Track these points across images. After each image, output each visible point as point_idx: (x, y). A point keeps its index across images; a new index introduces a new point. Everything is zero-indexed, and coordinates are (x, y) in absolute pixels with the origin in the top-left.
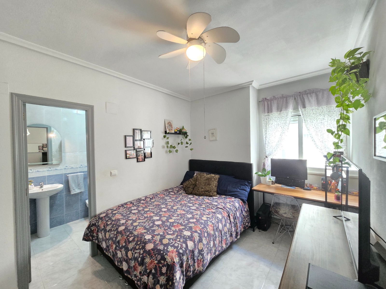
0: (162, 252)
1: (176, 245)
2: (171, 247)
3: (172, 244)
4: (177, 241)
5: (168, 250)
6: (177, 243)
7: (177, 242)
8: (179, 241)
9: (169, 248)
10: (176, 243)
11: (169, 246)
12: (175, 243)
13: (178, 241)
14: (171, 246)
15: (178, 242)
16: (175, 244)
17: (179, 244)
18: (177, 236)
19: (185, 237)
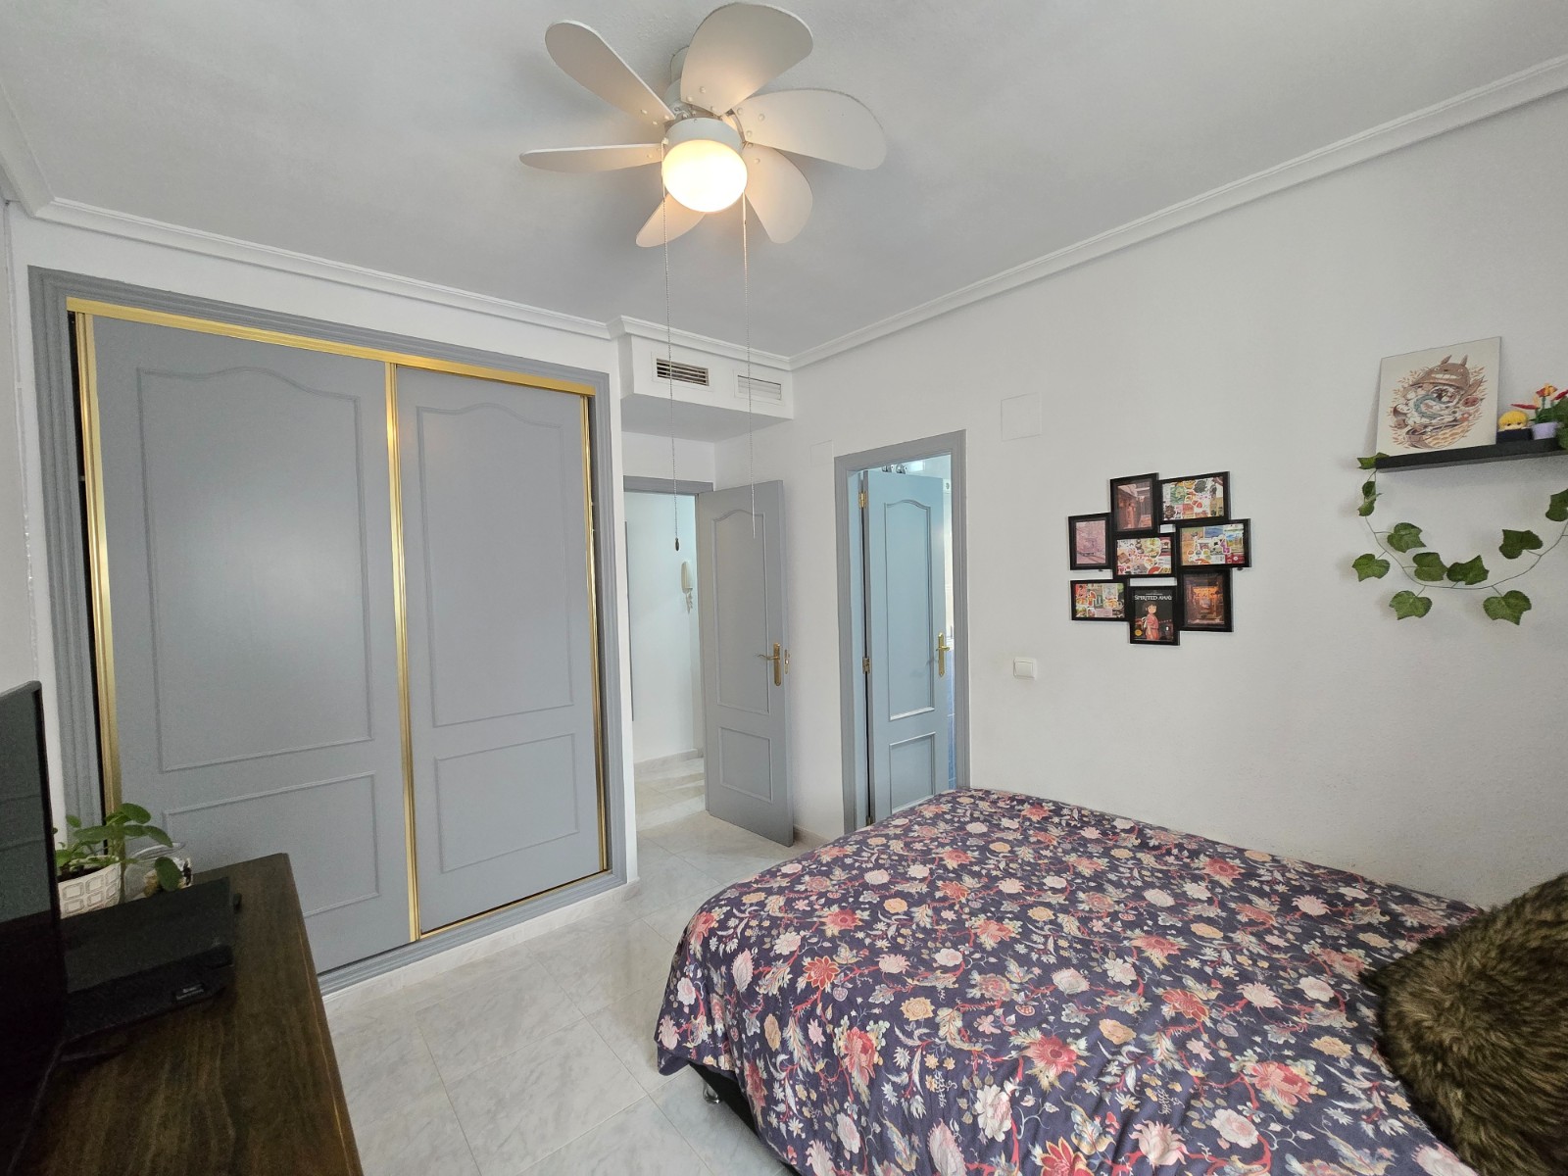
0: (859, 1000)
1: (901, 1058)
2: (884, 1035)
3: (900, 1035)
4: (923, 1057)
5: (871, 1023)
6: (911, 1060)
7: (918, 1056)
8: (925, 1071)
9: (881, 1022)
10: (912, 1054)
11: (887, 1025)
12: (912, 1051)
13: (923, 1063)
14: (890, 1031)
15: (916, 1067)
16: (905, 1046)
17: (909, 1070)
18: (956, 1053)
19: (963, 1103)
